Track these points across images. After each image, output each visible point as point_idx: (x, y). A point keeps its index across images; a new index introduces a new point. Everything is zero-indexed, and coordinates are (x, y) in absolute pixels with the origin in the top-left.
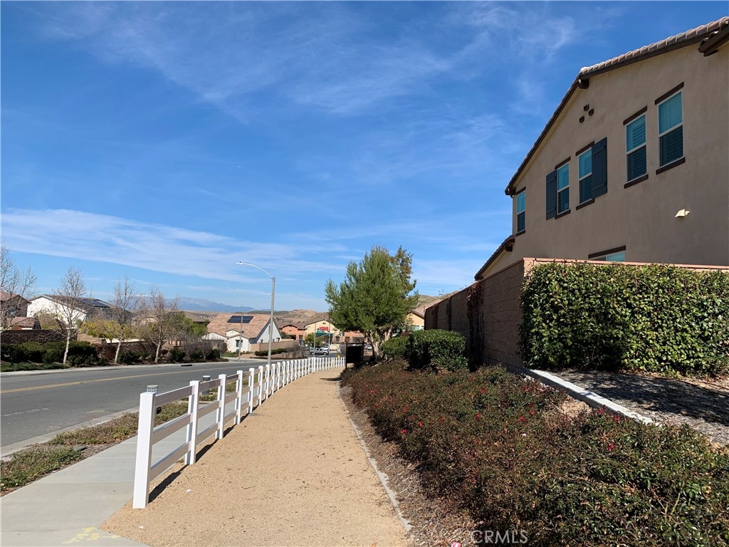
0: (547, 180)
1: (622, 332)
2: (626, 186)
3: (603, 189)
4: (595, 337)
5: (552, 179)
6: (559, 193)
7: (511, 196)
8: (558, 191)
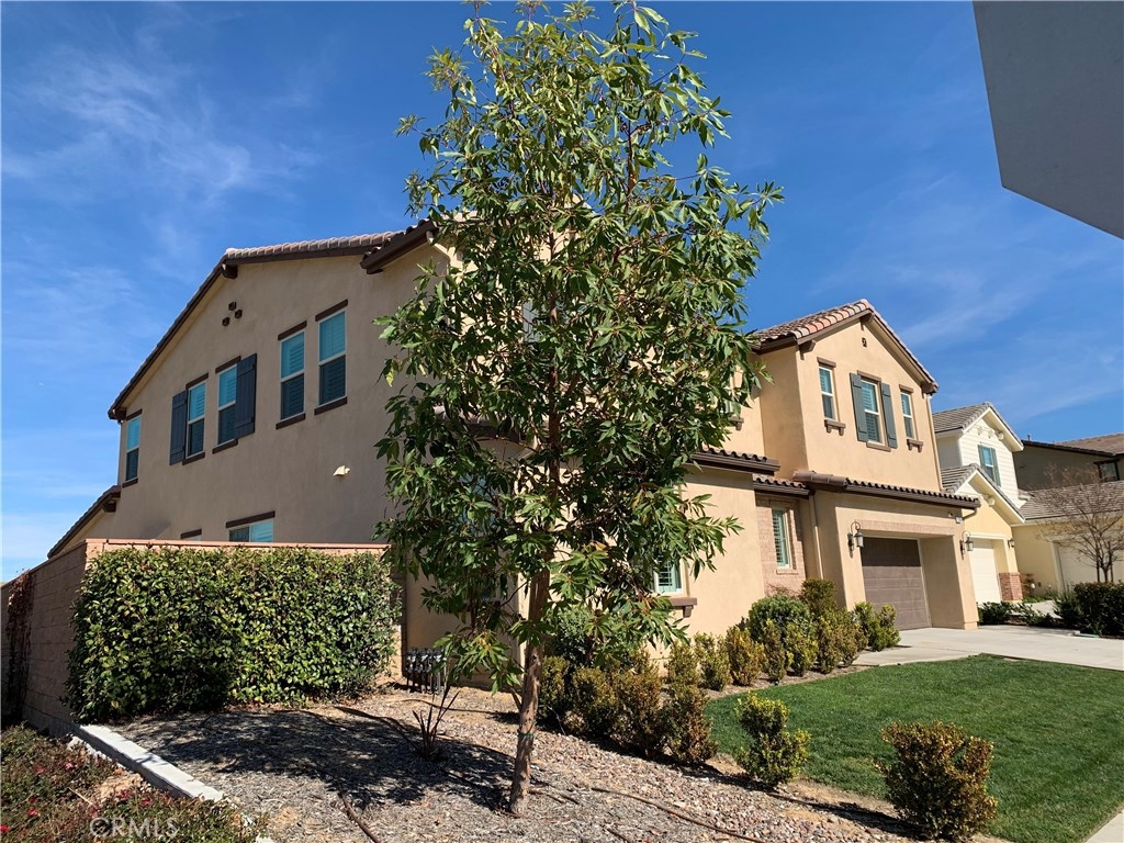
0: (174, 403)
1: (229, 650)
2: (279, 426)
3: (250, 428)
4: (187, 661)
5: (182, 403)
6: (191, 425)
7: (119, 422)
8: (189, 423)
